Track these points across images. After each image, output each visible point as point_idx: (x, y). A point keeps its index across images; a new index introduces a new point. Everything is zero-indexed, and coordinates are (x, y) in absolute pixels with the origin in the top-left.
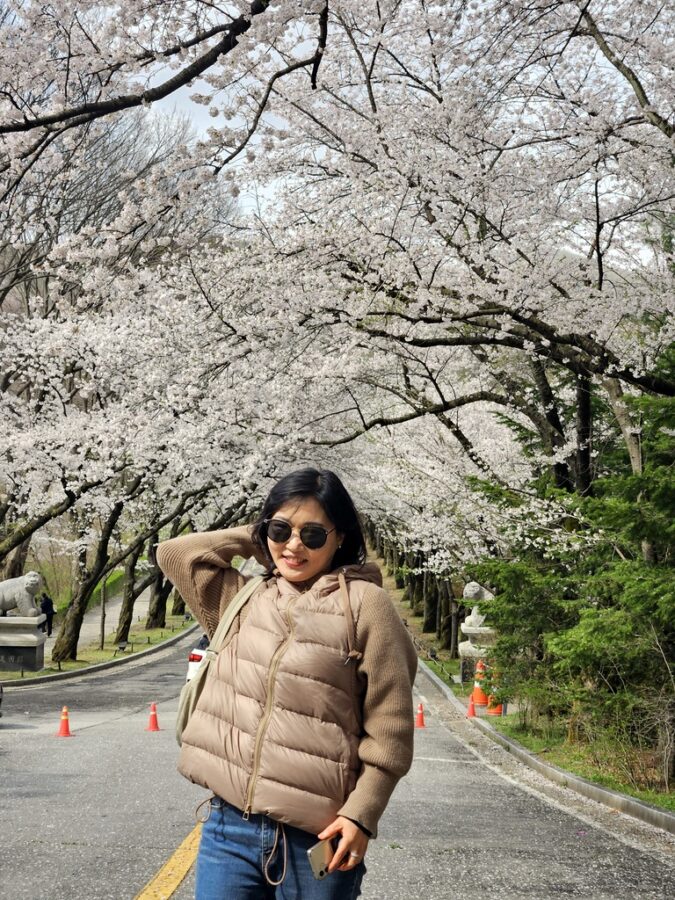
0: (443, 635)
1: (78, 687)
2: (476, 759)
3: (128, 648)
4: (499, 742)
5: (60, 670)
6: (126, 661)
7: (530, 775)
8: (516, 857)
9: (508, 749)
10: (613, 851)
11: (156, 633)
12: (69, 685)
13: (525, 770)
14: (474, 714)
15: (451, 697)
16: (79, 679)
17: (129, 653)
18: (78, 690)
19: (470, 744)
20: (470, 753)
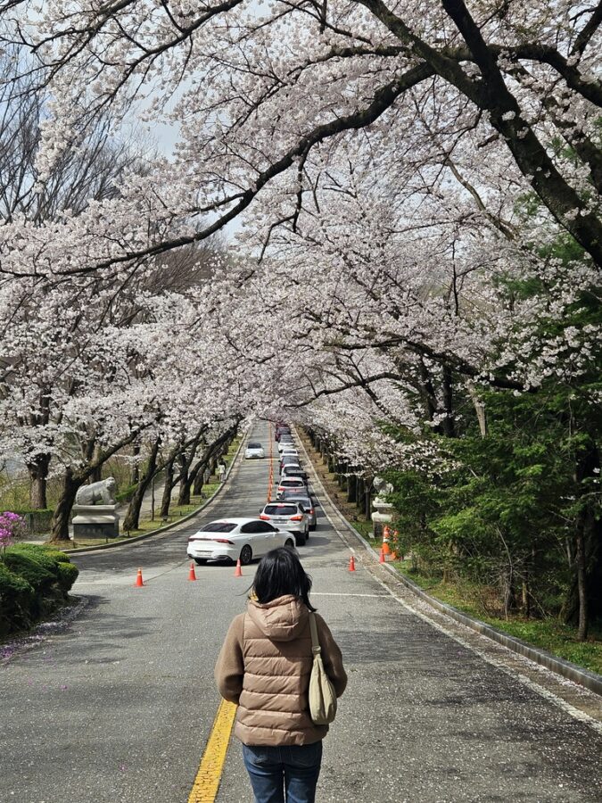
0: (360, 505)
1: (141, 548)
2: (389, 594)
3: (169, 520)
4: (401, 581)
5: (129, 537)
6: (168, 528)
7: (422, 604)
8: (424, 675)
9: (407, 586)
10: (480, 668)
11: (185, 508)
12: (136, 547)
13: (419, 601)
14: (384, 561)
15: (369, 549)
16: (141, 542)
17: (170, 522)
18: (142, 550)
19: (384, 582)
20: (385, 589)
